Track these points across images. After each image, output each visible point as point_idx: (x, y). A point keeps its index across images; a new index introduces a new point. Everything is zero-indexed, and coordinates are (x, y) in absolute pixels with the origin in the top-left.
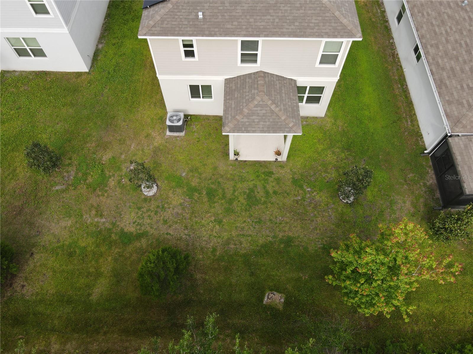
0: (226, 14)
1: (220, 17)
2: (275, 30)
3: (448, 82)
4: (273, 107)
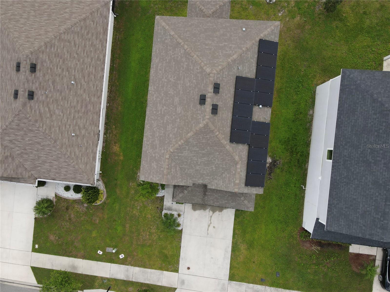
0: (229, 30)
1: (233, 29)
2: (202, 21)
3: (102, 31)
4: (203, 8)
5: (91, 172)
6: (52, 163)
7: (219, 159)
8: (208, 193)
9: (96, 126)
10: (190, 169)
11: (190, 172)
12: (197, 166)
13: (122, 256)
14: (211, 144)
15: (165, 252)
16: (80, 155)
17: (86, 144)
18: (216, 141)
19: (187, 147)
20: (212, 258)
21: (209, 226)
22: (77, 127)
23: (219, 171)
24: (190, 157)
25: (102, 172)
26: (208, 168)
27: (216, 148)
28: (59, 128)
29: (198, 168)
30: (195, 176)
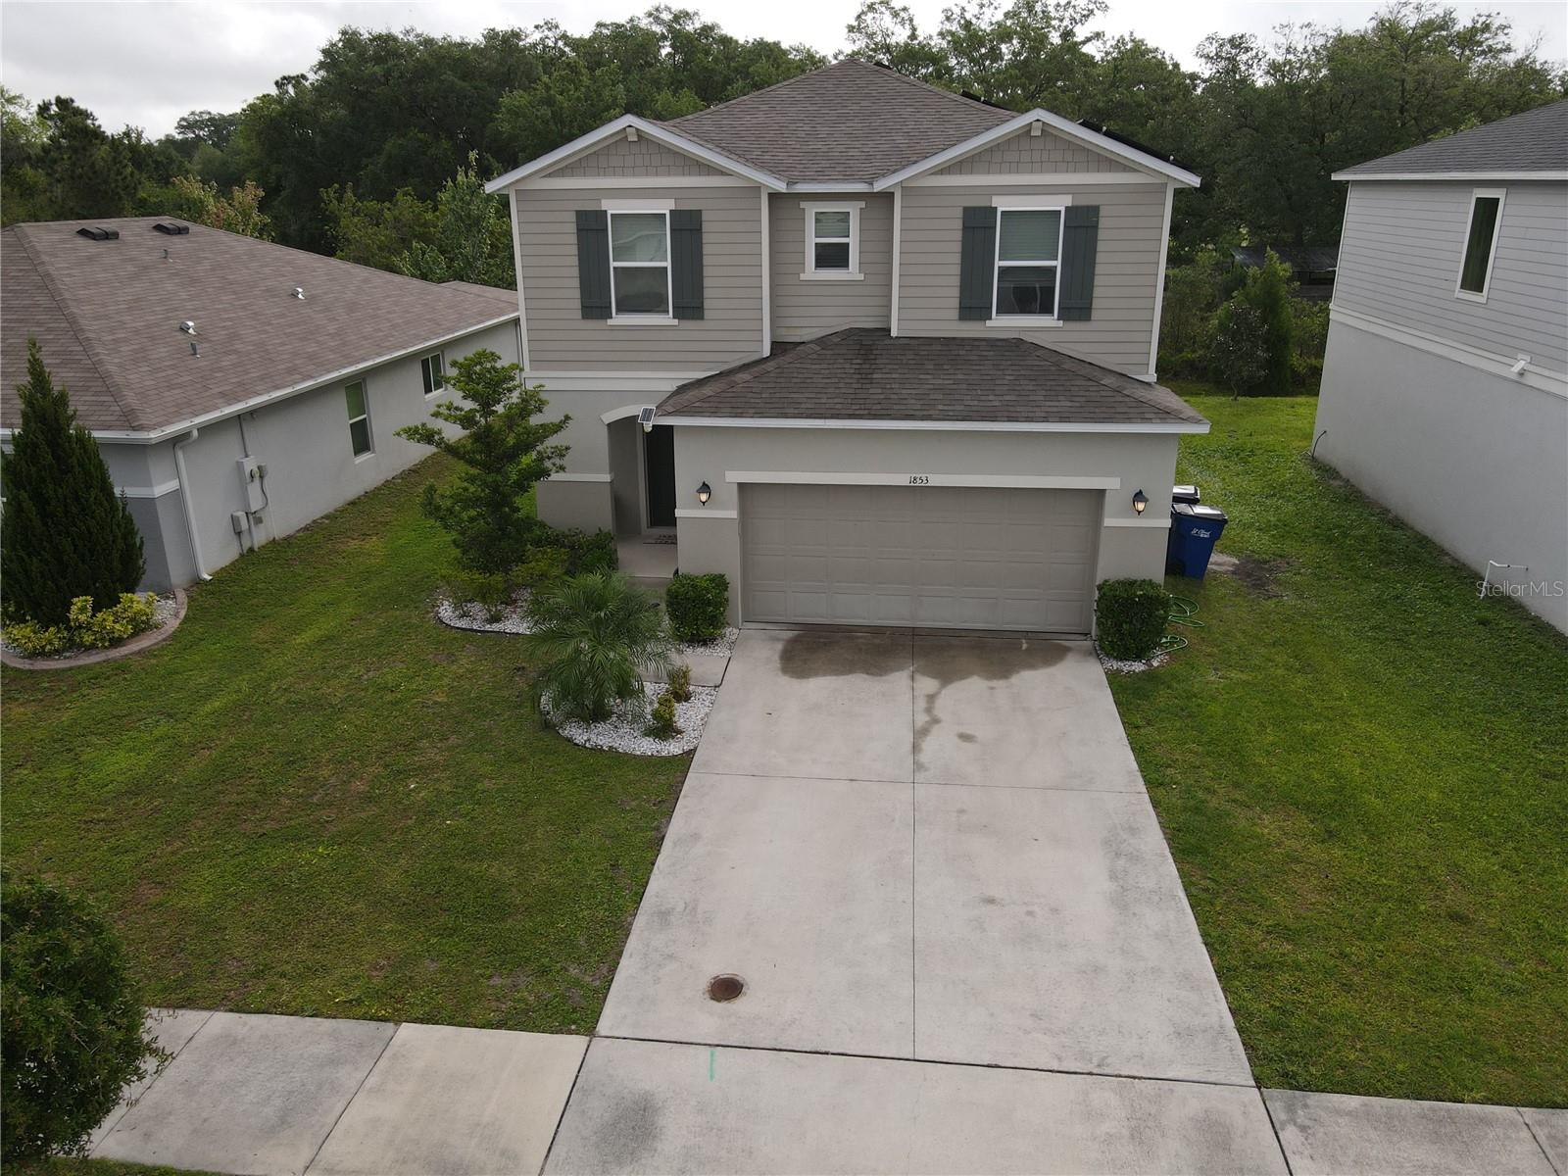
7: (922, 120)
8: (889, 376)
10: (777, 150)
11: (775, 158)
15: (495, 869)
16: (167, 364)
21: (921, 733)
23: (927, 144)
25: (218, 581)
26: (869, 142)
29: (816, 146)
30: (800, 166)
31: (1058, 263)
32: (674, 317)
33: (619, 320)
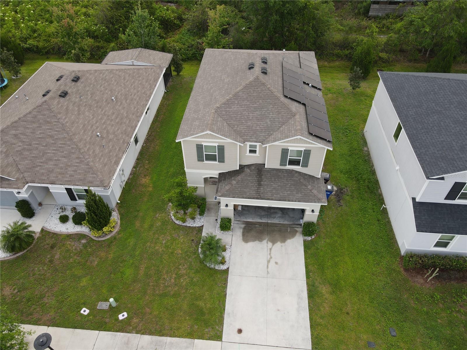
5: (109, 174)
6: (59, 160)
7: (274, 112)
8: (264, 183)
9: (128, 136)
10: (240, 125)
11: (240, 129)
12: (248, 122)
13: (123, 316)
14: (263, 97)
15: (201, 304)
16: (100, 155)
17: (110, 147)
18: (269, 94)
19: (236, 101)
20: (278, 310)
21: (269, 262)
22: (105, 131)
23: (275, 125)
24: (239, 112)
25: (121, 202)
26: (262, 123)
27: (269, 101)
28: (84, 126)
29: (249, 123)
30: (246, 133)
31: (302, 158)
32: (218, 162)
33: (205, 162)
